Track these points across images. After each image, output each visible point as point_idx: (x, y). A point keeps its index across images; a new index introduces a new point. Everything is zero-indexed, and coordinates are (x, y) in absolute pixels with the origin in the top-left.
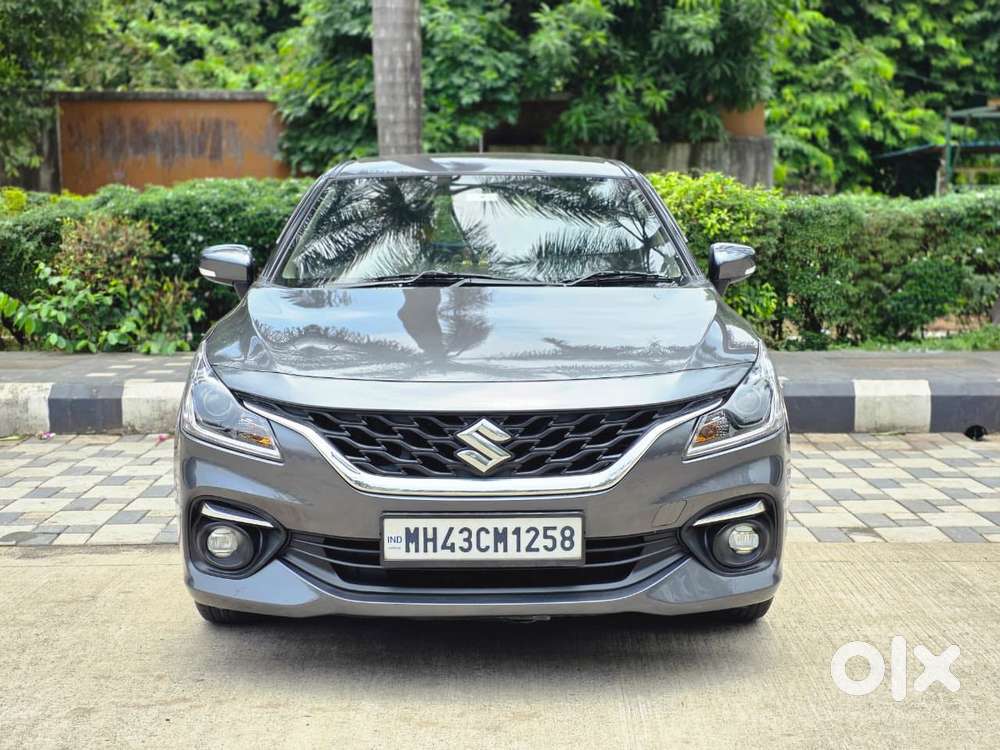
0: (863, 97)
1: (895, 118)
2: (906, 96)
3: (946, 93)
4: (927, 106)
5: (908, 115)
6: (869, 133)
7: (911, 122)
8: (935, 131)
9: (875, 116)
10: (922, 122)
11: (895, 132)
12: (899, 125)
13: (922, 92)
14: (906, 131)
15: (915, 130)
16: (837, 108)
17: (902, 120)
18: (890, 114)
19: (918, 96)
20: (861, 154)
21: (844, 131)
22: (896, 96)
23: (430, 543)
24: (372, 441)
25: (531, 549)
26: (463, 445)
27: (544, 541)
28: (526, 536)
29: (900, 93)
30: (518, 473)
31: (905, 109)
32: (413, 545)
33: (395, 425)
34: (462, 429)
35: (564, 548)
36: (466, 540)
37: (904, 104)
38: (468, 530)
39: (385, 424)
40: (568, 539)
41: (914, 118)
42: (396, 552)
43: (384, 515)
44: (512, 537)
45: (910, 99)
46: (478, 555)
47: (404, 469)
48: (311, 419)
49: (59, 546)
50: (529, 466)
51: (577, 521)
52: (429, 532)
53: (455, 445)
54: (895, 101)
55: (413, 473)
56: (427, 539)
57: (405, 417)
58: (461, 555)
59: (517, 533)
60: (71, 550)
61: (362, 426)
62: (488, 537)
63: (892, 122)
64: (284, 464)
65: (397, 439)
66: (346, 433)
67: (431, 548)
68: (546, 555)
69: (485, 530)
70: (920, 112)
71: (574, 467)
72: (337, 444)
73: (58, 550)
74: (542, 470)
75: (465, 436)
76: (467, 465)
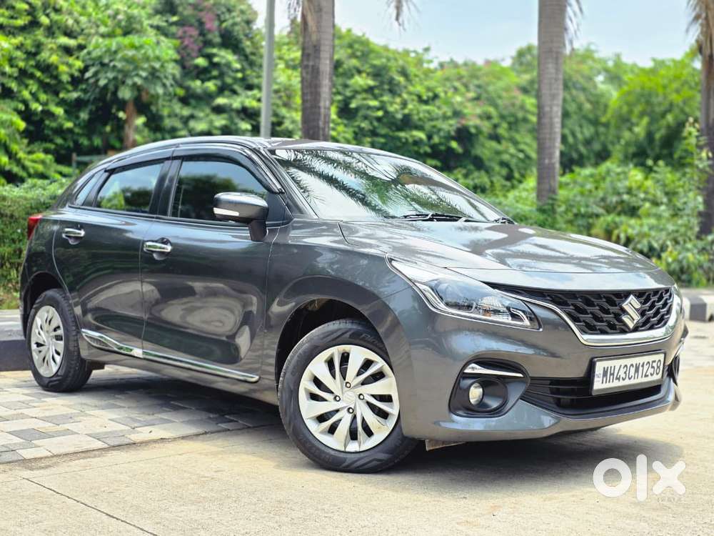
0: (3, 141)
1: (25, 158)
2: (29, 144)
3: (56, 144)
4: (46, 151)
5: (34, 156)
7: (36, 162)
9: (11, 156)
10: (43, 162)
11: (24, 168)
12: (28, 163)
13: (39, 142)
14: (33, 168)
15: (40, 168)
17: (29, 160)
18: (21, 155)
19: (37, 144)
22: (23, 143)
23: (612, 377)
24: (584, 312)
25: (646, 376)
26: (624, 311)
27: (651, 370)
28: (646, 367)
29: (26, 141)
30: (641, 329)
31: (30, 153)
32: (605, 379)
33: (596, 302)
34: (624, 301)
35: (657, 374)
36: (625, 373)
37: (29, 149)
38: (626, 366)
39: (590, 300)
40: (658, 367)
41: (37, 159)
42: (599, 385)
43: (596, 359)
44: (641, 368)
45: (32, 146)
46: (627, 382)
47: (599, 329)
48: (549, 298)
49: (35, 458)
50: (644, 324)
51: (662, 356)
52: (613, 369)
53: (620, 312)
54: (23, 146)
55: (603, 332)
56: (611, 374)
57: (598, 294)
58: (621, 383)
59: (643, 366)
60: (55, 460)
61: (579, 303)
62: (633, 370)
63: (22, 161)
64: (541, 330)
65: (596, 310)
66: (572, 307)
67: (611, 380)
68: (650, 379)
69: (632, 365)
70: (41, 156)
71: (658, 324)
72: (569, 315)
73: (43, 461)
74: (648, 326)
75: (625, 306)
76: (625, 325)
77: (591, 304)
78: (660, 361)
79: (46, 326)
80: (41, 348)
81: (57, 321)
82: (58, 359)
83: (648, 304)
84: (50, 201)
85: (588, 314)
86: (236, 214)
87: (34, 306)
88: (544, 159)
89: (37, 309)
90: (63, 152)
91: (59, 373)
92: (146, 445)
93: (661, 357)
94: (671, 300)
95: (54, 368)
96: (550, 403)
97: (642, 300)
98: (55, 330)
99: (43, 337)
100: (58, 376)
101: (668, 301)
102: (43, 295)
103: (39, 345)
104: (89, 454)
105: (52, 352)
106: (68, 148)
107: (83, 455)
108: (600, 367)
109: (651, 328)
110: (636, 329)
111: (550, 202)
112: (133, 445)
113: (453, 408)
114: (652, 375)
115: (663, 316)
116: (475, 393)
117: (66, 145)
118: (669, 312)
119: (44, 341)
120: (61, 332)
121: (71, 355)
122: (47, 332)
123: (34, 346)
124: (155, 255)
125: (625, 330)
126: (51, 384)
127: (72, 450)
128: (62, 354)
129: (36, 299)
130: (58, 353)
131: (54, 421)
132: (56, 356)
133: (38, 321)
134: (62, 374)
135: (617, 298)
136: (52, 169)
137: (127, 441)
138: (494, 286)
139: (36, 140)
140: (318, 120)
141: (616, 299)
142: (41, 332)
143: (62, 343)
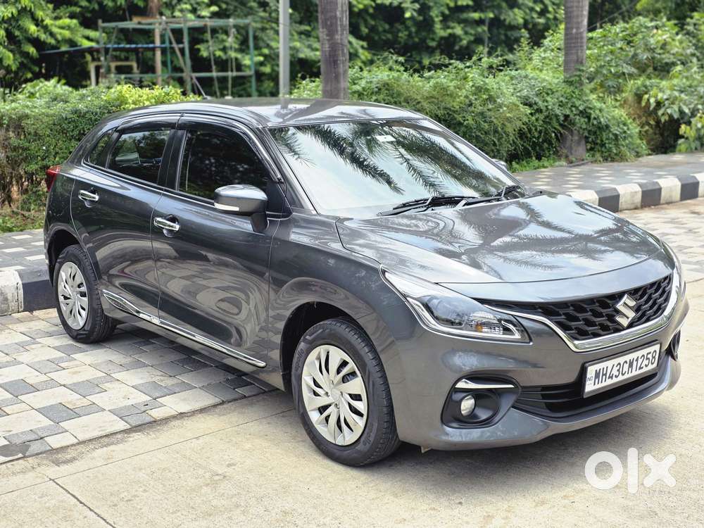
0: (28, 9)
1: (52, 25)
2: (55, 9)
3: (81, 7)
4: (72, 16)
5: (60, 22)
6: (35, 35)
7: (62, 28)
8: (80, 35)
9: (37, 22)
10: (69, 28)
11: (52, 35)
12: (55, 30)
13: (65, 6)
14: (60, 34)
15: (67, 34)
16: (10, 15)
17: (56, 26)
18: (48, 21)
19: (62, 9)
20: (32, 50)
21: (17, 33)
22: (49, 8)
23: (604, 377)
24: (577, 319)
25: (641, 368)
26: (618, 312)
27: (646, 362)
28: (640, 361)
29: (51, 6)
30: (636, 324)
31: (57, 18)
32: (597, 380)
33: (588, 307)
34: (618, 302)
35: (652, 364)
36: (618, 370)
37: (55, 14)
38: (619, 364)
39: (583, 307)
40: (654, 357)
41: (63, 25)
42: (590, 387)
43: (587, 364)
44: (635, 363)
45: (58, 11)
46: (621, 378)
47: (592, 333)
48: (540, 310)
49: (62, 447)
50: (640, 318)
51: (659, 345)
52: (605, 370)
53: (615, 313)
54: (49, 12)
55: (596, 335)
56: (603, 375)
57: (591, 301)
58: (615, 380)
59: (637, 360)
60: (81, 448)
61: (571, 311)
62: (626, 366)
63: (50, 28)
64: (531, 344)
65: (588, 315)
66: (563, 317)
67: (604, 380)
68: (645, 369)
69: (626, 362)
70: (67, 21)
71: (654, 315)
72: (560, 324)
73: (69, 450)
74: (645, 318)
75: (620, 306)
76: (619, 324)
77: (584, 310)
78: (655, 351)
79: (70, 281)
80: (68, 301)
81: (80, 278)
82: (84, 313)
83: (645, 298)
84: (72, 116)
85: (580, 321)
86: (236, 209)
87: (58, 260)
88: (572, 28)
89: (61, 264)
90: (89, 15)
91: (86, 328)
92: (166, 423)
93: (657, 347)
94: (669, 287)
95: (82, 323)
96: (543, 408)
97: (638, 296)
98: (79, 286)
99: (69, 291)
100: (84, 330)
101: (667, 289)
102: (66, 250)
103: (66, 298)
104: (113, 439)
105: (77, 307)
106: (93, 11)
107: (106, 440)
108: (591, 371)
109: (648, 320)
110: (631, 325)
111: (578, 73)
112: (154, 423)
113: (444, 421)
114: (646, 366)
115: (660, 305)
116: (467, 405)
117: (91, 8)
118: (667, 300)
119: (70, 295)
120: (84, 289)
121: (95, 311)
122: (72, 286)
123: (61, 299)
124: (165, 232)
125: (619, 328)
126: (79, 337)
127: (96, 434)
128: (87, 310)
129: (59, 255)
130: (84, 309)
131: (81, 391)
132: (82, 311)
133: (63, 275)
134: (89, 329)
135: (611, 300)
136: (79, 34)
137: (148, 419)
138: (482, 301)
139: (62, 5)
140: (336, 10)
141: (609, 302)
142: (66, 285)
143: (85, 299)
